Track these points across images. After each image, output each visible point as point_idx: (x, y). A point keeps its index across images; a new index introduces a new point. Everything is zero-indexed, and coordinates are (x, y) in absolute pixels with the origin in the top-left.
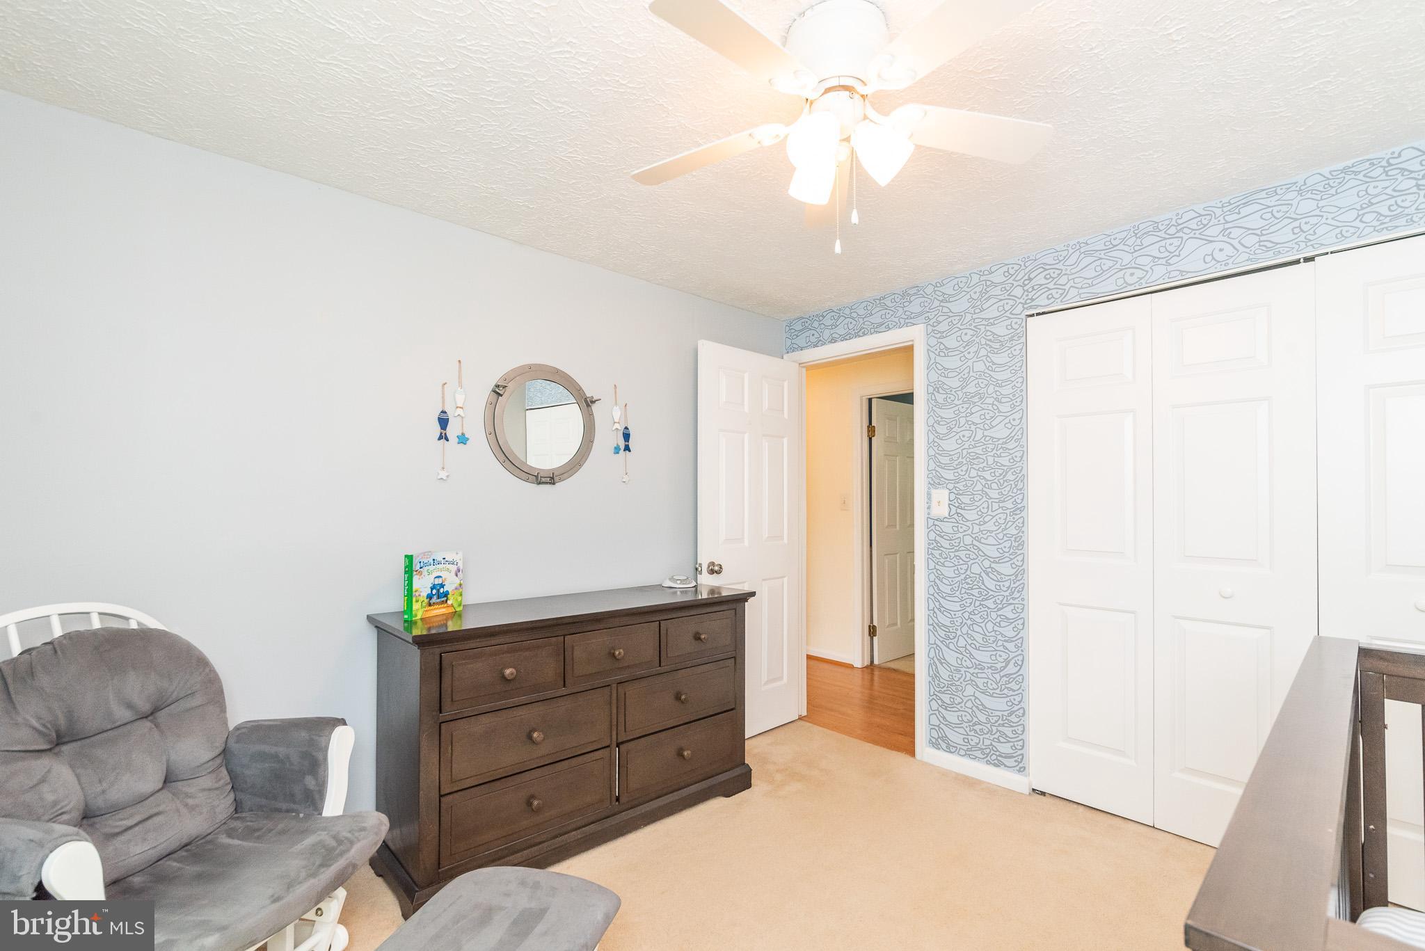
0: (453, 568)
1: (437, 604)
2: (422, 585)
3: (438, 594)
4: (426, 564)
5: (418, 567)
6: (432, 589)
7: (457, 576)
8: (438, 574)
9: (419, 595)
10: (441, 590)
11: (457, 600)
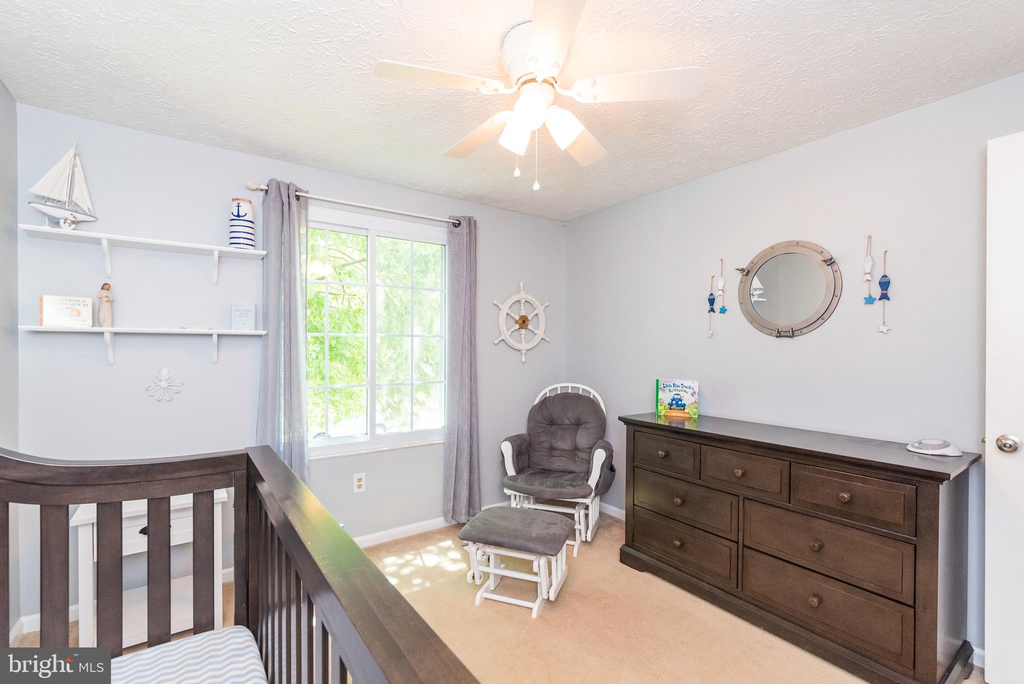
0: (690, 391)
1: (676, 409)
2: (666, 397)
3: (677, 404)
4: (667, 386)
5: (662, 386)
6: (672, 401)
7: (693, 396)
8: (678, 392)
9: (663, 402)
10: (680, 403)
11: (693, 410)
